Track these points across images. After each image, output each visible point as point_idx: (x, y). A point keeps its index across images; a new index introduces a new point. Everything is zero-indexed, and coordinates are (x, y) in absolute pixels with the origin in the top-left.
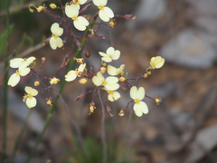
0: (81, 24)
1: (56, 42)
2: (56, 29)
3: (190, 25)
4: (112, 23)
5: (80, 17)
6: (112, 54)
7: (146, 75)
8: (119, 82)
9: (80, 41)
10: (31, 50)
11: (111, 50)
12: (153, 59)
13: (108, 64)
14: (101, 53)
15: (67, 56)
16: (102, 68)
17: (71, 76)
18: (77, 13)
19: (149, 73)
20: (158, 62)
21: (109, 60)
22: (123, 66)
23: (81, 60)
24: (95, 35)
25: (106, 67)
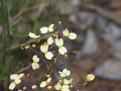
0: (49, 56)
1: (35, 66)
2: (36, 59)
3: (111, 57)
4: (66, 55)
5: (49, 52)
6: (66, 72)
7: (84, 84)
8: (70, 88)
9: (49, 65)
10: (23, 70)
11: (65, 71)
12: (88, 75)
13: (63, 78)
14: (60, 72)
15: (42, 73)
16: (60, 80)
17: (43, 85)
18: (47, 50)
19: (86, 83)
20: (91, 77)
21: (64, 76)
22: (72, 79)
23: (49, 76)
24: (57, 62)
25: (63, 80)
